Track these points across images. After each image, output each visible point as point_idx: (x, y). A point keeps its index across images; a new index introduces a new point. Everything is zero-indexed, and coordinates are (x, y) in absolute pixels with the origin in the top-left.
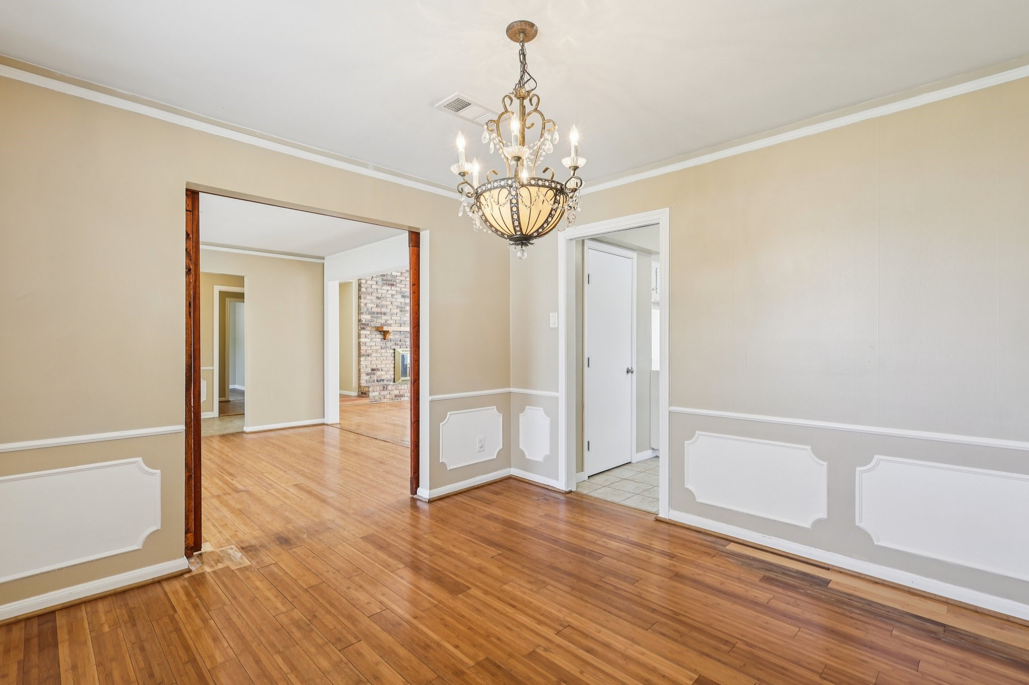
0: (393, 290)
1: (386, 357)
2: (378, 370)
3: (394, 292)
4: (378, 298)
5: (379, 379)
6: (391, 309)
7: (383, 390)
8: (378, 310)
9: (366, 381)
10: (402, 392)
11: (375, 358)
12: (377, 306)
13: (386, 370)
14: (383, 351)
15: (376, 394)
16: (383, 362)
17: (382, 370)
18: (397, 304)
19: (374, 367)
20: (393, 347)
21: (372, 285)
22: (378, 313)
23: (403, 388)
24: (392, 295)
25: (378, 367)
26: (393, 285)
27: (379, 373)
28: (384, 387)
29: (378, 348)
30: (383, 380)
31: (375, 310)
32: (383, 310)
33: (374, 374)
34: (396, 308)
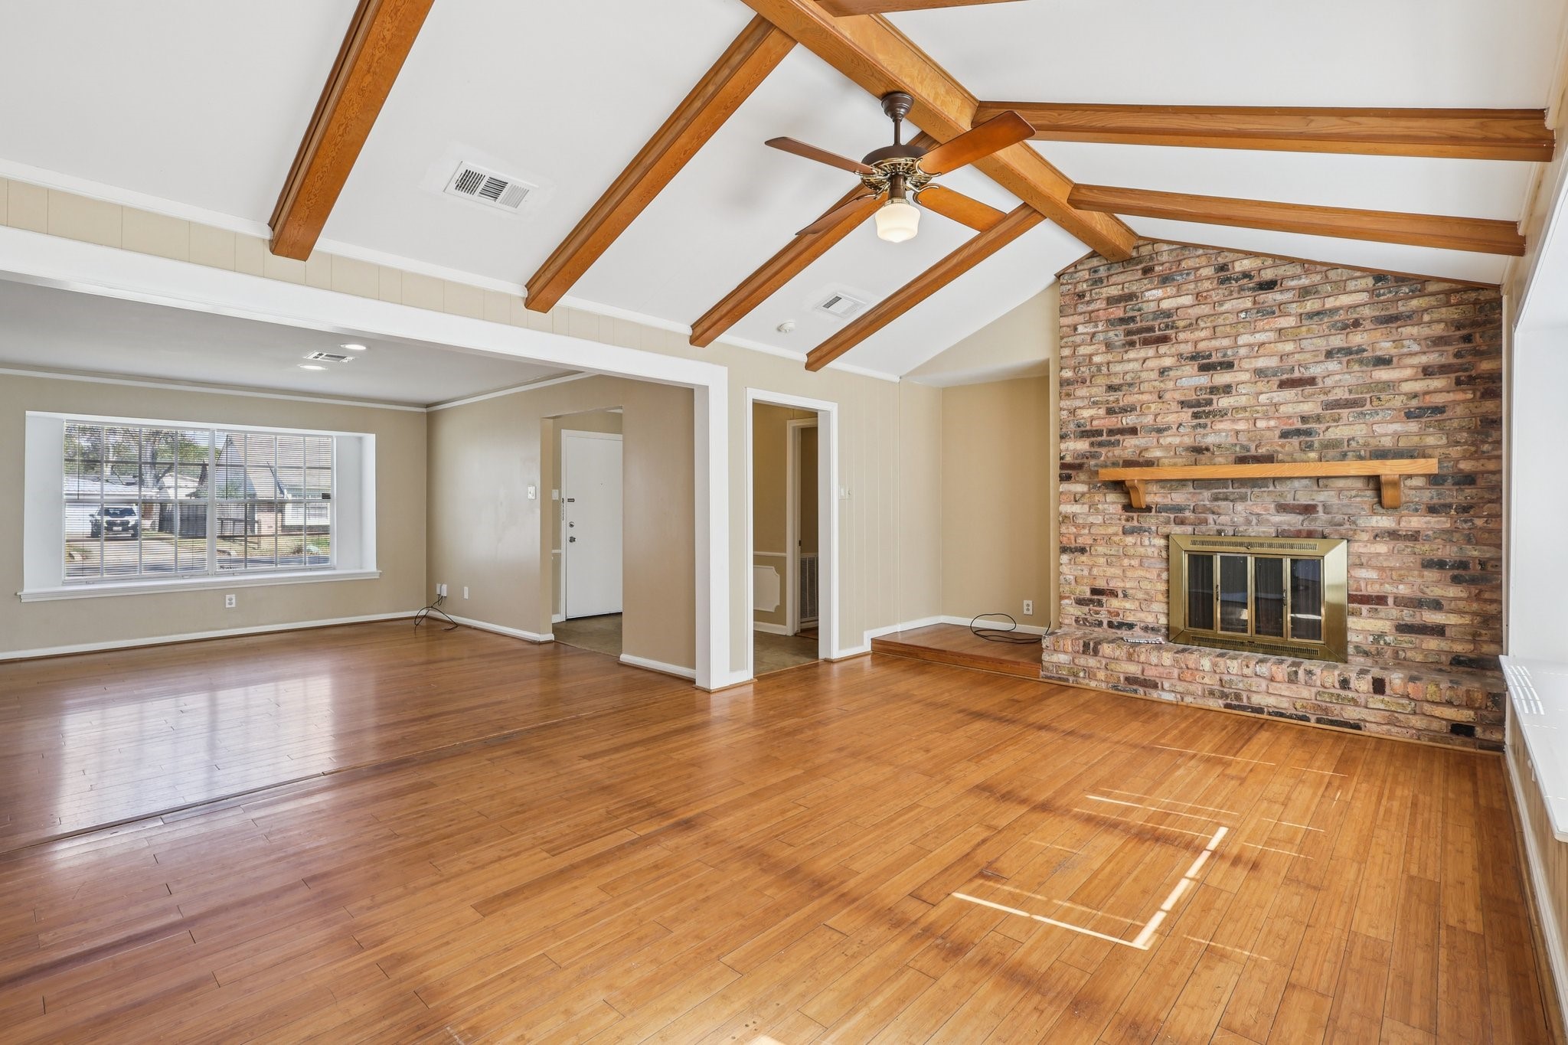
0: (1166, 357)
1: (1142, 558)
2: (1113, 593)
3: (1168, 362)
4: (1111, 388)
5: (1116, 620)
6: (1156, 416)
7: (1084, 652)
8: (1113, 422)
9: (1077, 621)
10: (1151, 673)
11: (1102, 560)
12: (1110, 412)
13: (1140, 595)
14: (1130, 540)
15: (1062, 658)
16: (1129, 574)
17: (1125, 596)
18: (1178, 396)
19: (1101, 584)
20: (1164, 530)
21: (1091, 356)
22: (1111, 432)
23: (1154, 660)
24: (1163, 372)
25: (1112, 585)
26: (1164, 340)
27: (1115, 603)
28: (1086, 645)
29: (1111, 530)
30: (1131, 626)
31: (1105, 423)
32: (1129, 420)
33: (1100, 604)
34: (1174, 406)
